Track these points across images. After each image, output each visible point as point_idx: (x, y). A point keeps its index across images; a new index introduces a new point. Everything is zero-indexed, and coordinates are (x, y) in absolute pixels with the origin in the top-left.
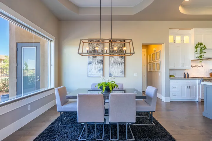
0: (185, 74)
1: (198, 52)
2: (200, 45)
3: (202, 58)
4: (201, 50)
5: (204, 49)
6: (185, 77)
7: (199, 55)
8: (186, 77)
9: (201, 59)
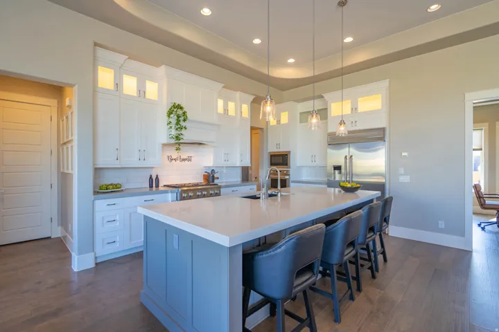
0: (151, 177)
1: (173, 125)
2: (175, 110)
3: (181, 141)
4: (178, 123)
5: (184, 120)
6: (151, 186)
7: (174, 132)
8: (154, 185)
9: (178, 142)
